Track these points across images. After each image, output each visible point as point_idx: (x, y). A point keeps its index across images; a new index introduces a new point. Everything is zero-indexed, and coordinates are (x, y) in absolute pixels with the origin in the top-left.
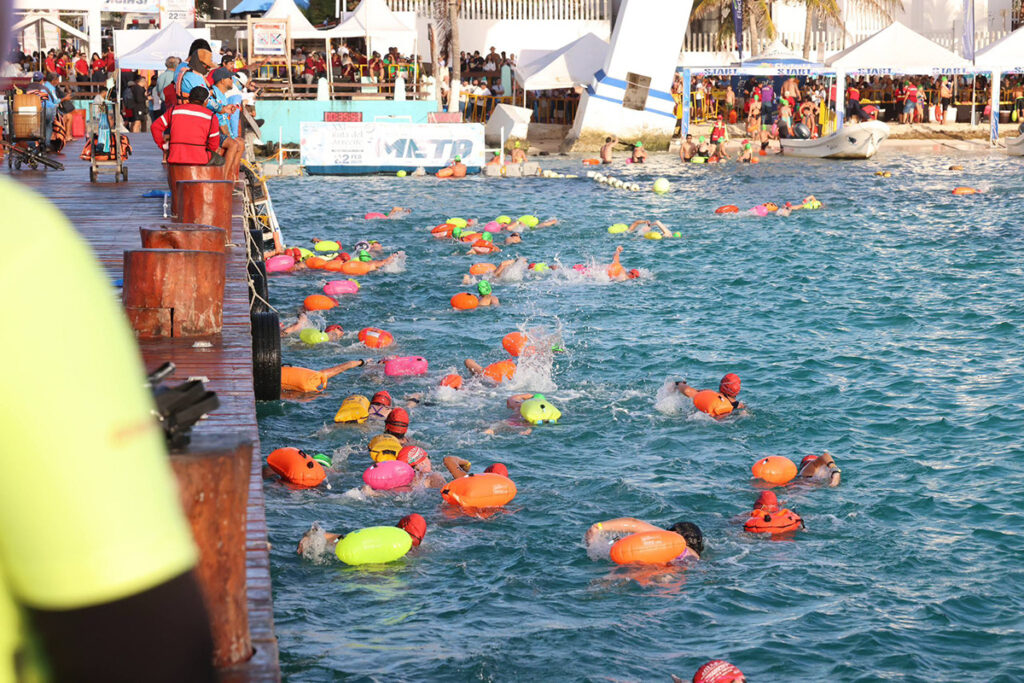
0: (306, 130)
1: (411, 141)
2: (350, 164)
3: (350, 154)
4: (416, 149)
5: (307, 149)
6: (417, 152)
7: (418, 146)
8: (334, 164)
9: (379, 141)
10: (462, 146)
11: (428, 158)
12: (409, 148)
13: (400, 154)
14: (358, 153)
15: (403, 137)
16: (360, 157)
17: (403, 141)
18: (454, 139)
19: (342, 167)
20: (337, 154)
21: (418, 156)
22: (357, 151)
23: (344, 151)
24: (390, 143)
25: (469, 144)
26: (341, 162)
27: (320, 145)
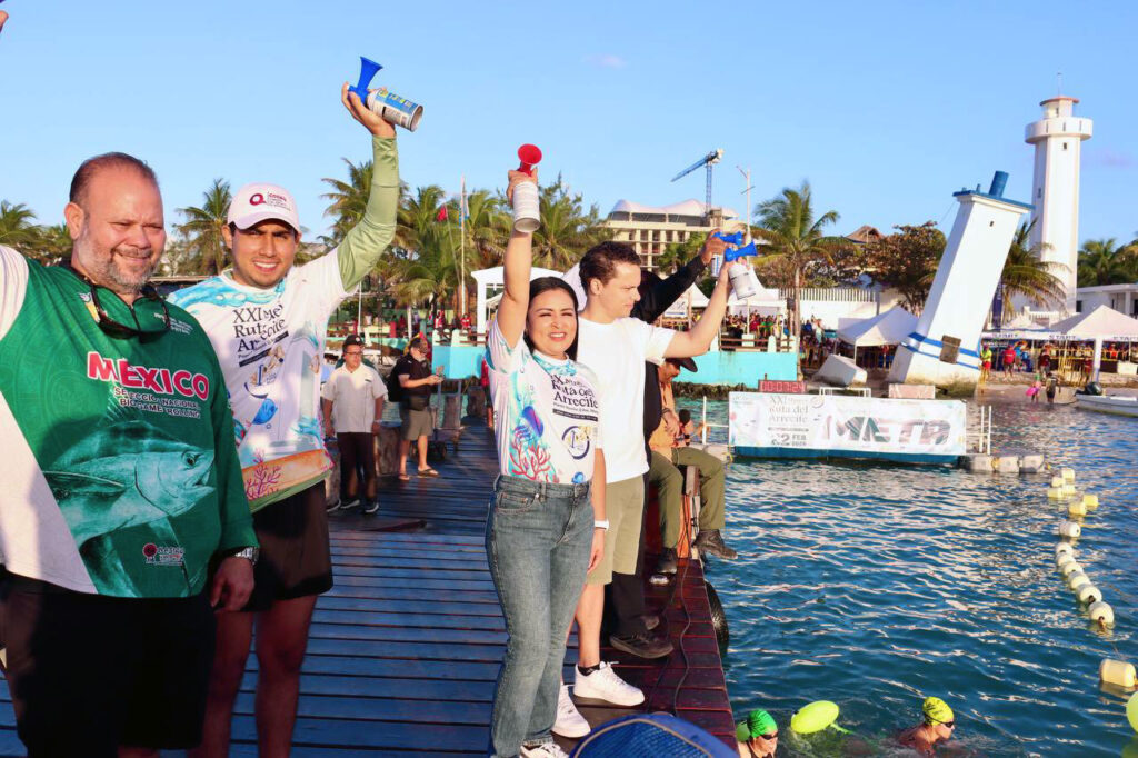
0: (736, 403)
1: (870, 420)
2: (791, 446)
3: (791, 434)
4: (876, 430)
5: (736, 426)
6: (877, 434)
7: (878, 426)
8: (770, 445)
9: (829, 418)
10: (936, 429)
11: (891, 442)
12: (868, 426)
13: (855, 435)
14: (800, 433)
15: (861, 415)
16: (804, 437)
17: (860, 420)
18: (927, 420)
19: (781, 449)
20: (774, 432)
21: (879, 439)
22: (800, 430)
23: (783, 429)
24: (843, 422)
25: (945, 427)
26: (780, 443)
27: (754, 421)
